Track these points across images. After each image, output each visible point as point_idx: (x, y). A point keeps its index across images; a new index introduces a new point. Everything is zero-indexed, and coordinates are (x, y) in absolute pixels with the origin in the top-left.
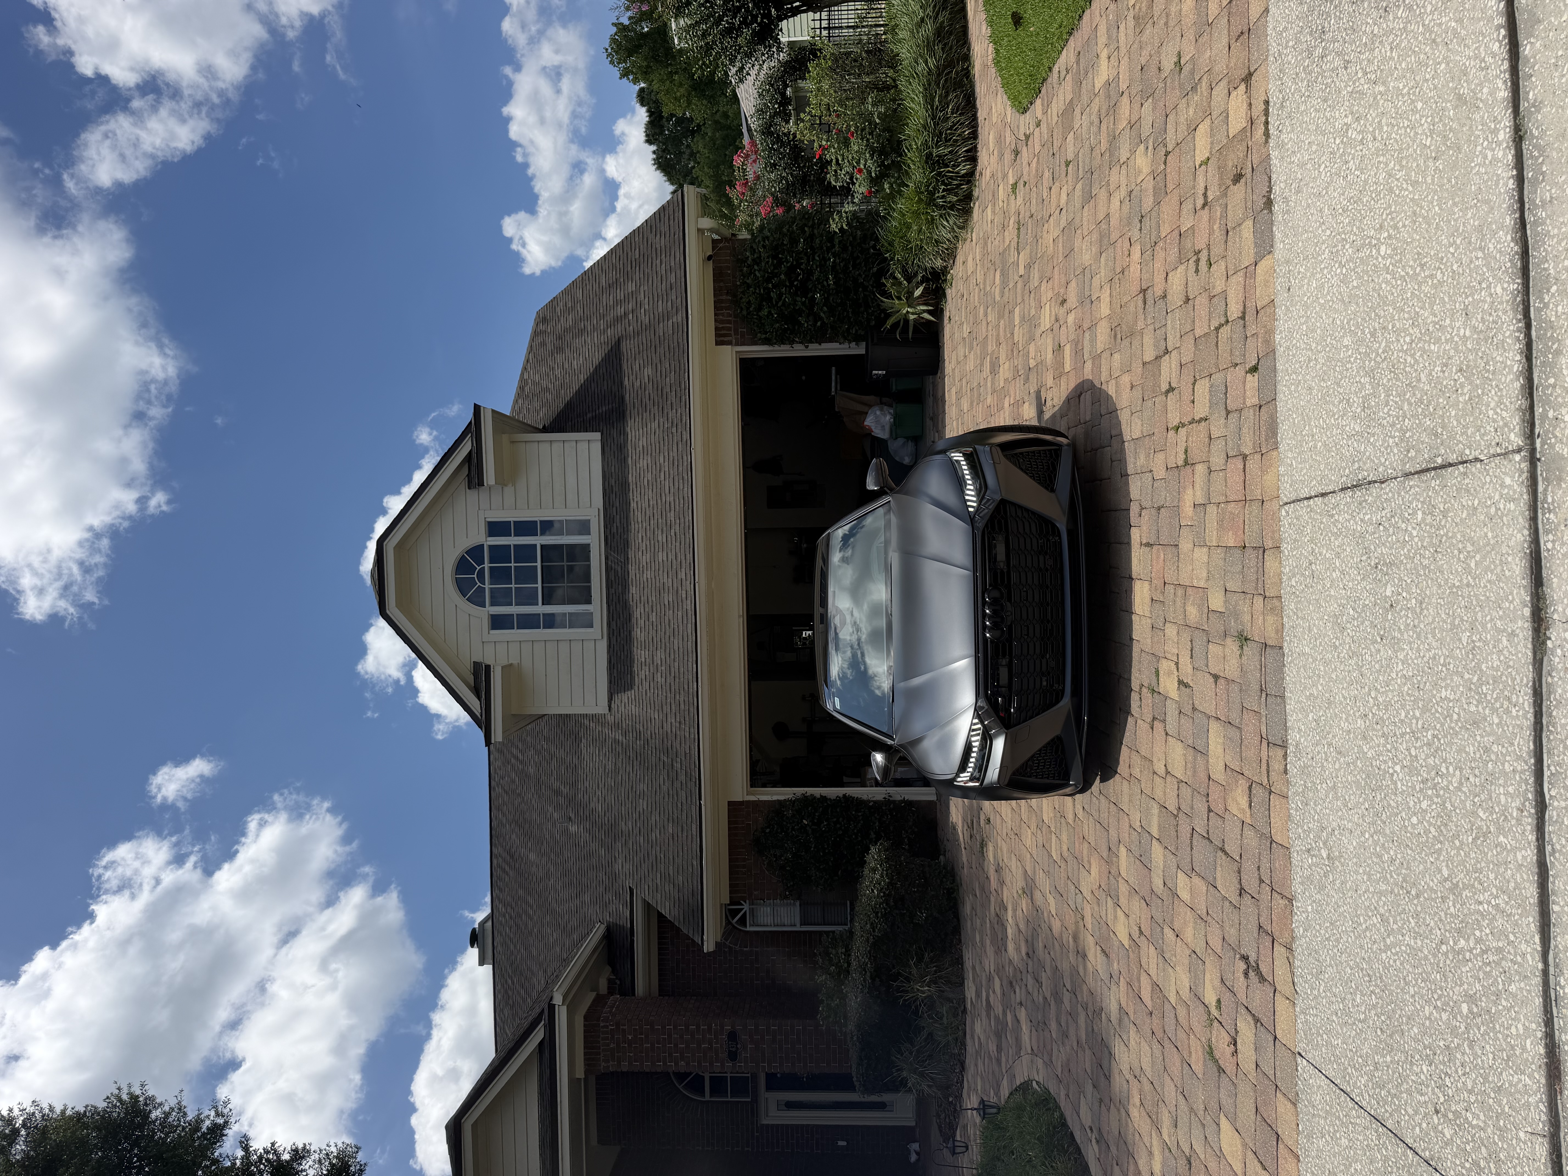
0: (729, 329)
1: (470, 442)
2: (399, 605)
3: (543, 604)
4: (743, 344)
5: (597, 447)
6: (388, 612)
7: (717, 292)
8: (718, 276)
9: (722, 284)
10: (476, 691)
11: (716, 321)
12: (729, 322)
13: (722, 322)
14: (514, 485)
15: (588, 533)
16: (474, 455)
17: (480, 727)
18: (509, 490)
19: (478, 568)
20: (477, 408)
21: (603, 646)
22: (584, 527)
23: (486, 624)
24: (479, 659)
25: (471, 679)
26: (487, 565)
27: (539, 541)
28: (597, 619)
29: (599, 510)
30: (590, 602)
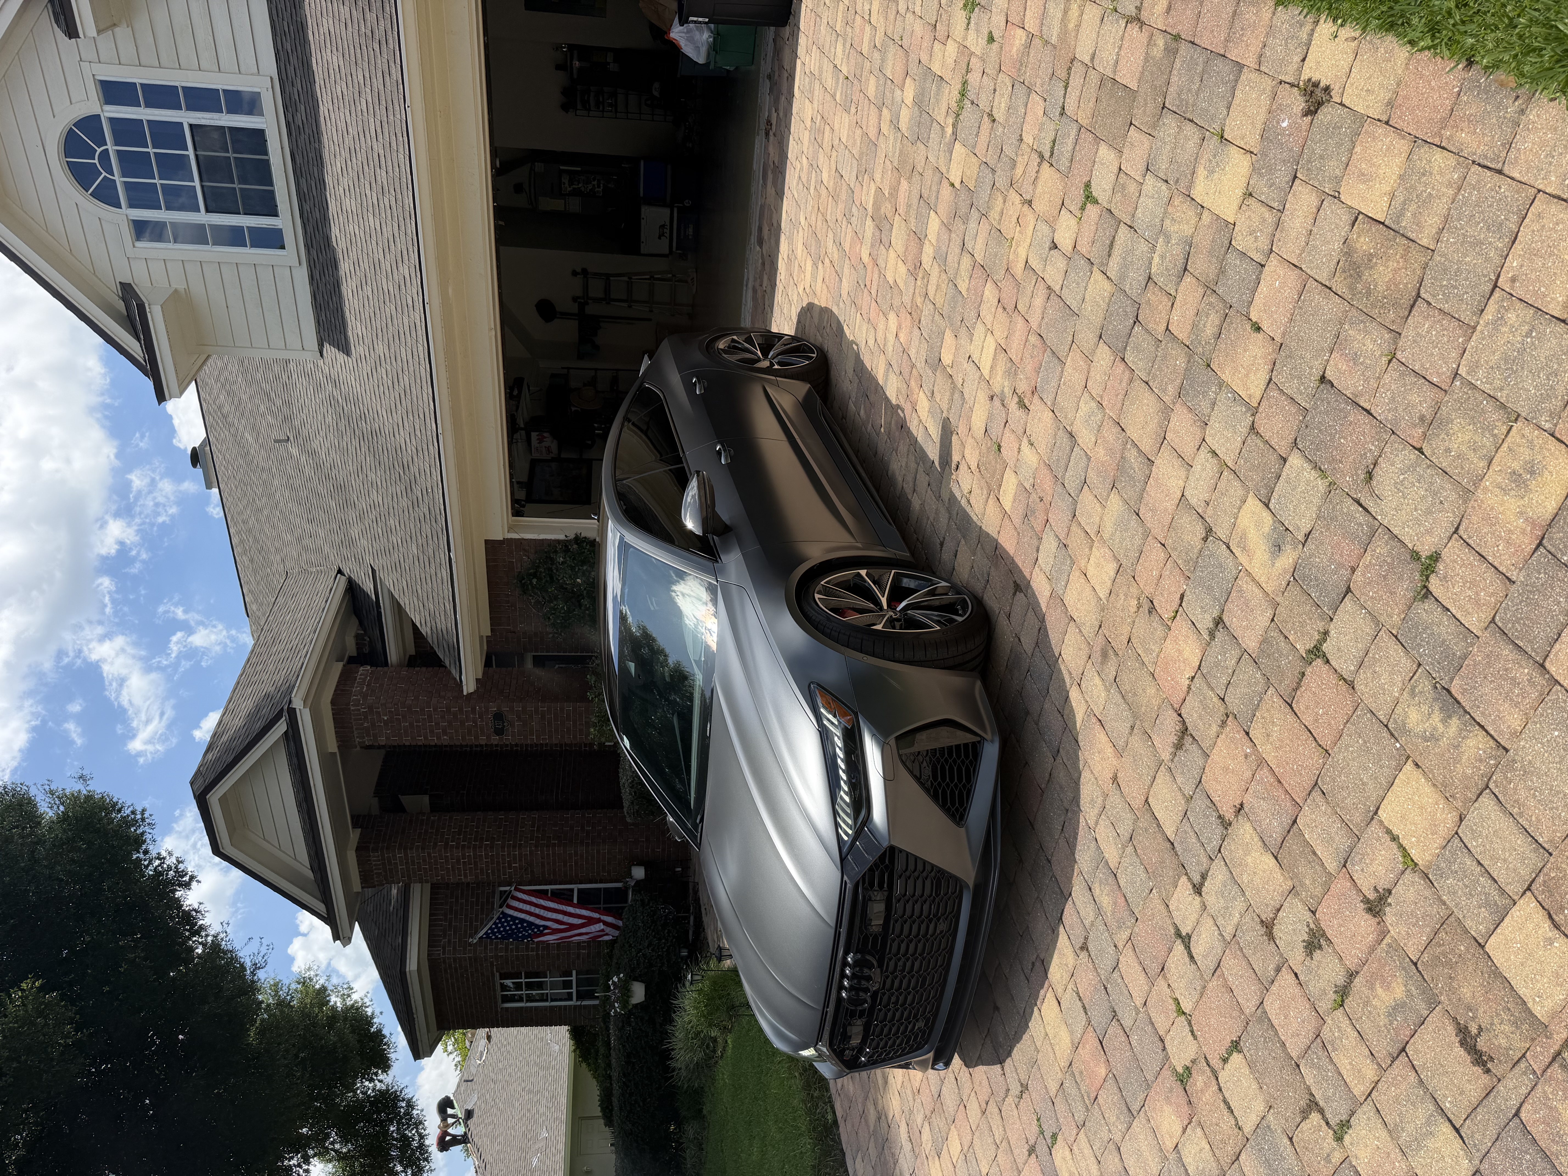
3: (207, 211)
14: (130, 25)
15: (260, 112)
17: (146, 375)
18: (122, 32)
19: (99, 150)
21: (302, 275)
22: (251, 103)
23: (127, 233)
24: (127, 280)
25: (121, 306)
26: (111, 147)
27: (186, 118)
28: (289, 238)
29: (271, 78)
30: (275, 214)
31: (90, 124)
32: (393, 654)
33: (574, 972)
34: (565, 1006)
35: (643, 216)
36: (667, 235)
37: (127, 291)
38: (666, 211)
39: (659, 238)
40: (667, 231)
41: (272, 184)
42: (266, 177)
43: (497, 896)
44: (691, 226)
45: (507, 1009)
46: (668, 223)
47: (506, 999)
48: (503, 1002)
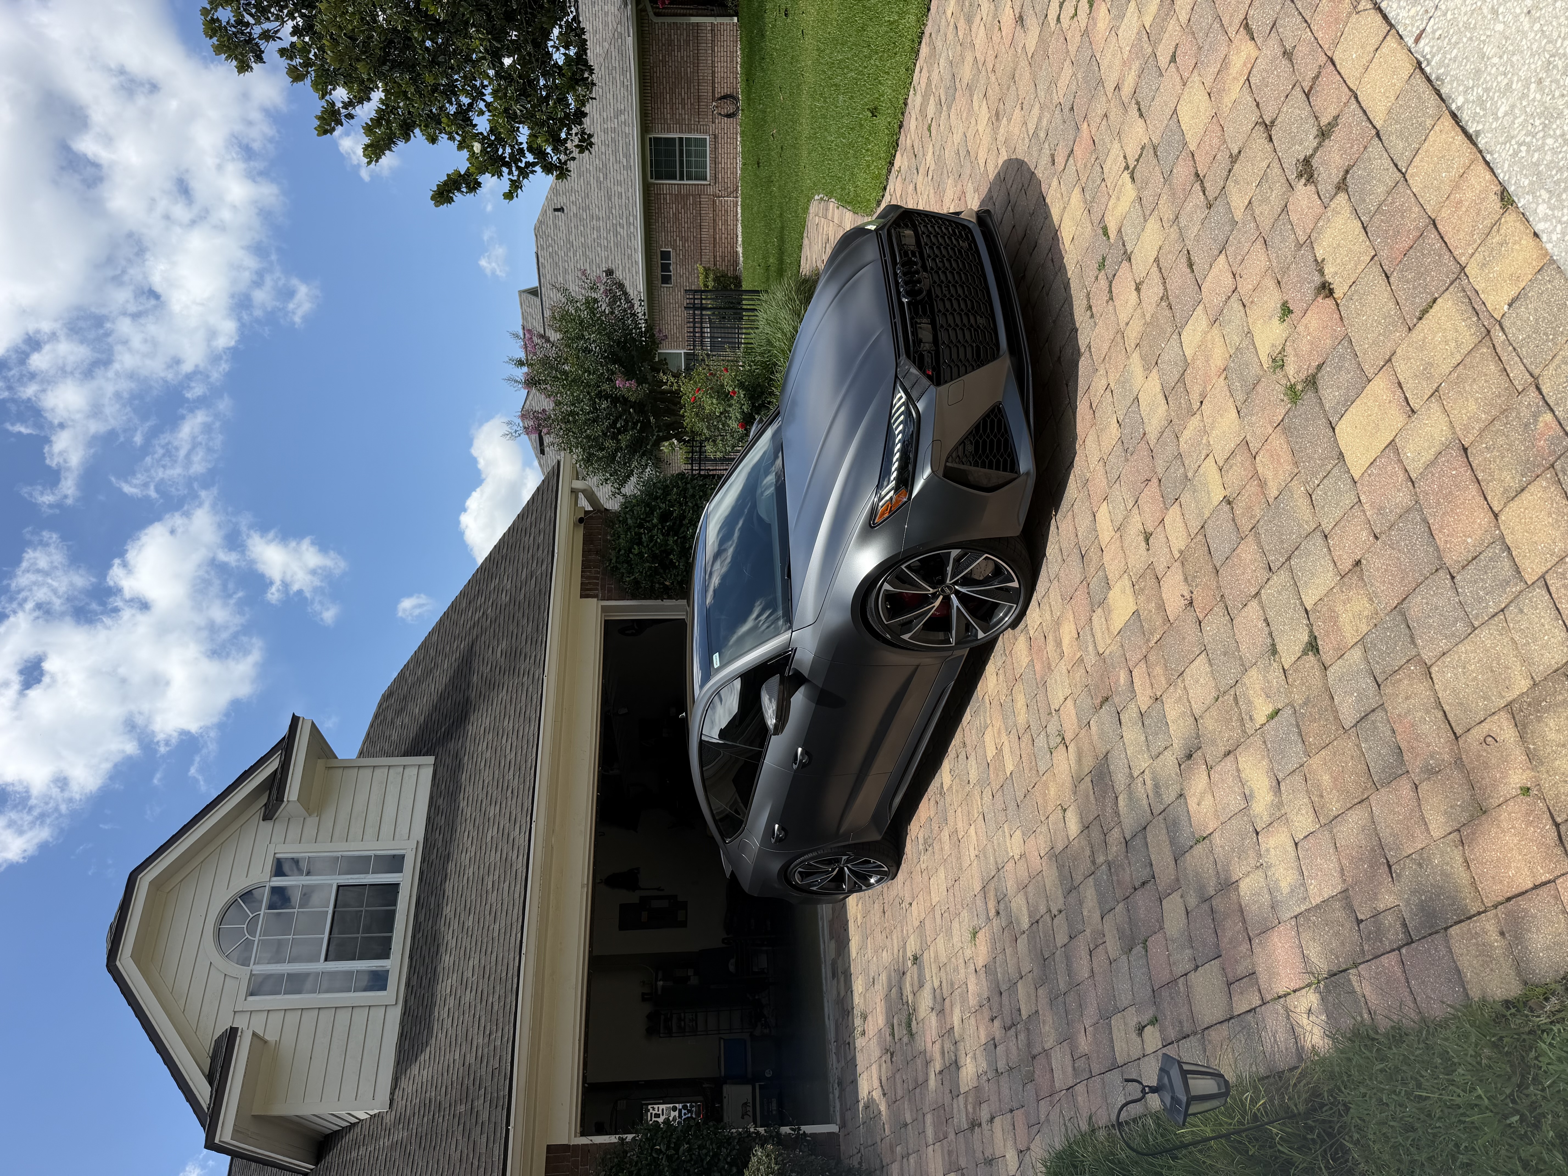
0: (597, 584)
1: (278, 760)
2: (136, 957)
3: (326, 960)
4: (609, 599)
5: (427, 774)
6: (118, 963)
7: (585, 553)
8: (588, 540)
9: (591, 546)
10: (210, 1078)
11: (582, 576)
12: (597, 578)
13: (588, 578)
14: (319, 815)
15: (400, 870)
16: (279, 775)
17: (203, 1126)
18: (312, 821)
19: (251, 916)
20: (295, 720)
21: (395, 1014)
22: (395, 863)
23: (244, 990)
26: (263, 912)
27: (337, 880)
28: (393, 979)
29: (418, 842)
30: (386, 957)
35: (725, 1094)
36: (751, 1113)
38: (749, 1088)
39: (743, 1118)
40: (750, 1109)
41: (391, 932)
42: (389, 925)
44: (774, 1101)
46: (750, 1101)
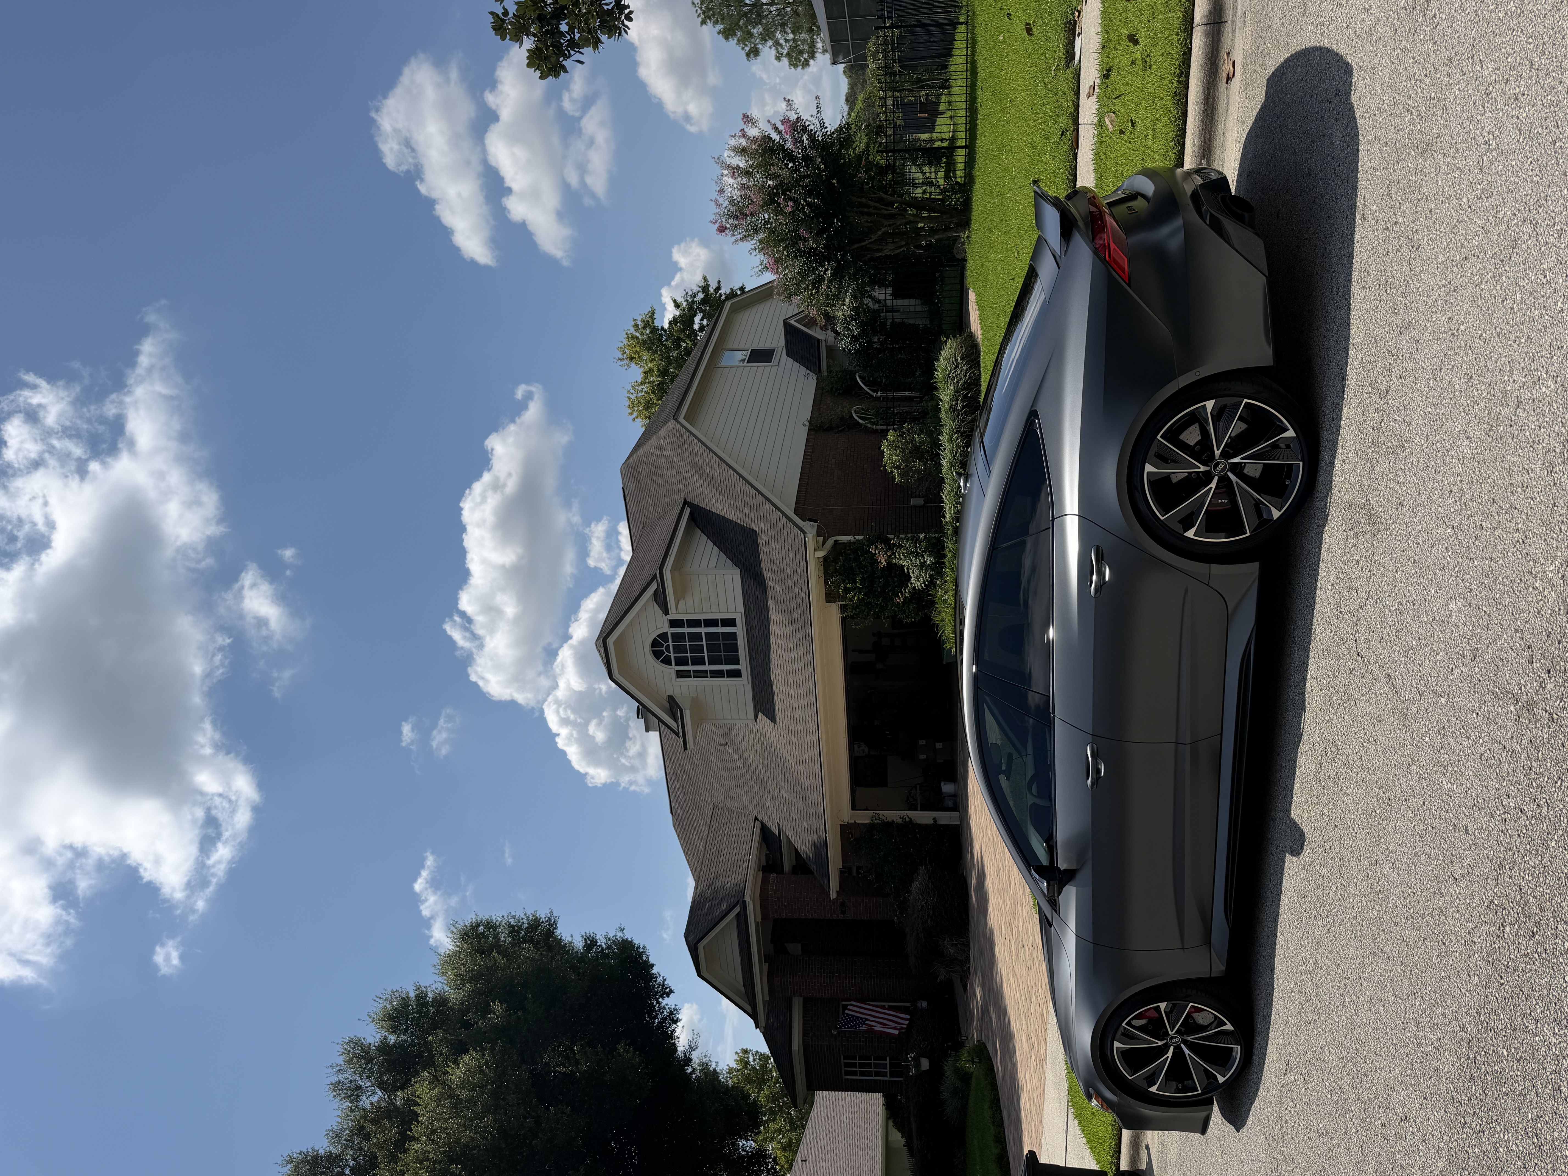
2: (620, 673)
3: (709, 665)
5: (737, 578)
6: (614, 677)
15: (735, 626)
18: (682, 604)
19: (666, 645)
21: (749, 688)
22: (732, 623)
23: (674, 676)
24: (671, 694)
25: (668, 705)
26: (671, 643)
27: (703, 630)
28: (744, 673)
29: (742, 613)
30: (738, 663)
31: (663, 636)
32: (787, 867)
33: (888, 1058)
34: (883, 1080)
37: (671, 699)
41: (738, 652)
42: (736, 649)
43: (841, 1007)
45: (848, 1079)
47: (848, 1073)
48: (846, 1075)
